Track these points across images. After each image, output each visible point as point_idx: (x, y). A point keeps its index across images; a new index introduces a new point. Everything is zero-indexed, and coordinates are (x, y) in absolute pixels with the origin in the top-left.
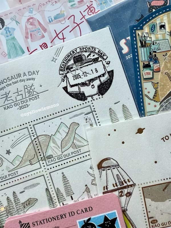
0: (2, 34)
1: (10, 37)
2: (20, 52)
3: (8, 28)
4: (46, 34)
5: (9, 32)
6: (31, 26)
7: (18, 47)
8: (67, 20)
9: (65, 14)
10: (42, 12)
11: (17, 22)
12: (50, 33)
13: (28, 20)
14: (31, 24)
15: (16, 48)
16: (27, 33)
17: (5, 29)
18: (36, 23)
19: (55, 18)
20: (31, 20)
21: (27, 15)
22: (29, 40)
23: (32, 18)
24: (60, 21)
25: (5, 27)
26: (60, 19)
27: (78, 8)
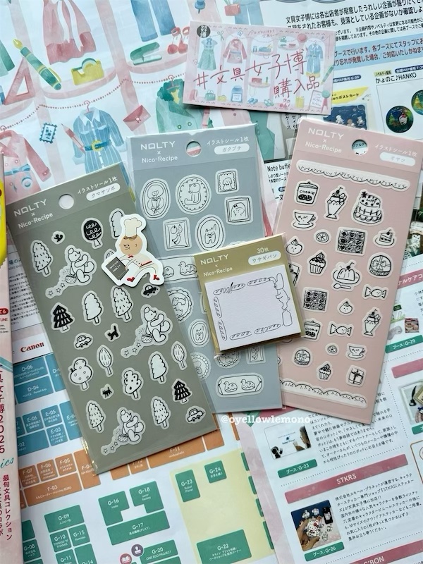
0: (203, 42)
1: (209, 49)
2: (212, 66)
3: (211, 39)
4: (244, 61)
5: (211, 44)
6: (233, 48)
7: (211, 61)
8: (271, 56)
9: (272, 50)
10: (250, 39)
11: (222, 37)
12: (249, 61)
13: (234, 40)
14: (235, 45)
15: (209, 61)
16: (227, 52)
17: (208, 40)
18: (240, 47)
19: (260, 50)
20: (236, 42)
21: (235, 35)
22: (226, 59)
23: (238, 40)
24: (264, 55)
25: (208, 37)
26: (265, 53)
27: (287, 49)
